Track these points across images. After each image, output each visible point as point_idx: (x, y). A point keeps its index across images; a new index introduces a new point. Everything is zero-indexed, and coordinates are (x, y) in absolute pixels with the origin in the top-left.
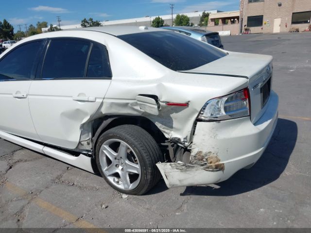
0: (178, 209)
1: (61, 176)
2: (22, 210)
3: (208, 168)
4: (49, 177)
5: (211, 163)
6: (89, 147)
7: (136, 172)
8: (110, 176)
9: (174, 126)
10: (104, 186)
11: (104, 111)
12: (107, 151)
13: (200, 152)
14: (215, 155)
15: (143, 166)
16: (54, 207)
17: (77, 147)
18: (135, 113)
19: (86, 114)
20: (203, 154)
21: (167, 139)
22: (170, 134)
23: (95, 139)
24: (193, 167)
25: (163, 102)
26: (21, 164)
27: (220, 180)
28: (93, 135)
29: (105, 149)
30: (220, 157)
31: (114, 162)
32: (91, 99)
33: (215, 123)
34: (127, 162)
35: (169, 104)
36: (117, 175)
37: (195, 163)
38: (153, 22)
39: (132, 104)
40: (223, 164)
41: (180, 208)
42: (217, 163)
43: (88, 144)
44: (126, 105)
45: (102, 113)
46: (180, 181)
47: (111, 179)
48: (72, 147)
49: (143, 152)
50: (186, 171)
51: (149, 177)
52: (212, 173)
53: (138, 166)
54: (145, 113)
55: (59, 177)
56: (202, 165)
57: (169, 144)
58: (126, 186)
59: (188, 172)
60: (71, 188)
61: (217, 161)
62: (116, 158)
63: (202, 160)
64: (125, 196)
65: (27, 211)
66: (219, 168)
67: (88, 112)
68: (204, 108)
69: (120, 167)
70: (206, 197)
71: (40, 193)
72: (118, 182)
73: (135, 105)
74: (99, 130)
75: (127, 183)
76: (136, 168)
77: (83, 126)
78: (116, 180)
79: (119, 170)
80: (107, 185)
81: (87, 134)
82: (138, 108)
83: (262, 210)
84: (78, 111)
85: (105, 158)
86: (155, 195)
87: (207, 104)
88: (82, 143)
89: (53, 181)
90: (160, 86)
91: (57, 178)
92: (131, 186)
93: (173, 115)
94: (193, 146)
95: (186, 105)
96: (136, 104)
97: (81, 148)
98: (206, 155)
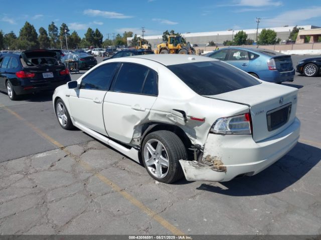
0: (192, 197)
1: (117, 162)
2: (88, 178)
3: (214, 168)
4: (109, 162)
5: (216, 164)
6: (138, 144)
7: (166, 165)
8: (149, 166)
9: (197, 135)
10: (145, 174)
11: (150, 118)
12: (149, 147)
13: (209, 156)
14: (219, 159)
15: (171, 161)
16: (108, 181)
17: (131, 142)
18: (170, 122)
19: (139, 119)
20: (210, 157)
21: (193, 145)
22: (195, 142)
23: (143, 137)
24: (204, 166)
25: (188, 116)
26: (92, 150)
27: (223, 179)
28: (142, 135)
29: (148, 146)
30: (223, 162)
31: (153, 156)
32: (143, 109)
33: (220, 135)
34: (161, 157)
35: (192, 118)
36: (154, 166)
37: (206, 163)
38: (236, 36)
39: (169, 116)
40: (226, 167)
41: (193, 197)
42: (221, 166)
43: (138, 141)
44: (164, 116)
45: (148, 119)
46: (195, 176)
47: (150, 169)
48: (127, 142)
49: (171, 151)
50: (199, 168)
51: (174, 170)
52: (217, 172)
53: (167, 161)
54: (177, 123)
55: (116, 163)
56: (210, 166)
57: (195, 150)
58: (159, 175)
59: (200, 170)
60: (122, 171)
61: (221, 164)
62: (154, 154)
63: (210, 162)
64: (157, 182)
65: (91, 180)
66: (222, 169)
67: (140, 117)
68: (214, 124)
69: (157, 161)
70: (216, 193)
71: (101, 171)
72: (154, 172)
73: (170, 117)
74: (146, 132)
75: (160, 173)
76: (166, 162)
77: (136, 127)
78: (154, 170)
79: (155, 163)
80: (147, 173)
81: (138, 134)
82: (172, 119)
83: (255, 209)
84: (134, 116)
85: (148, 153)
86: (179, 185)
87: (217, 121)
88: (134, 139)
89: (111, 165)
90: (187, 105)
91: (114, 163)
92: (163, 176)
93: (196, 128)
94: (205, 151)
95: (203, 120)
96: (172, 116)
97: (133, 143)
98: (213, 158)
